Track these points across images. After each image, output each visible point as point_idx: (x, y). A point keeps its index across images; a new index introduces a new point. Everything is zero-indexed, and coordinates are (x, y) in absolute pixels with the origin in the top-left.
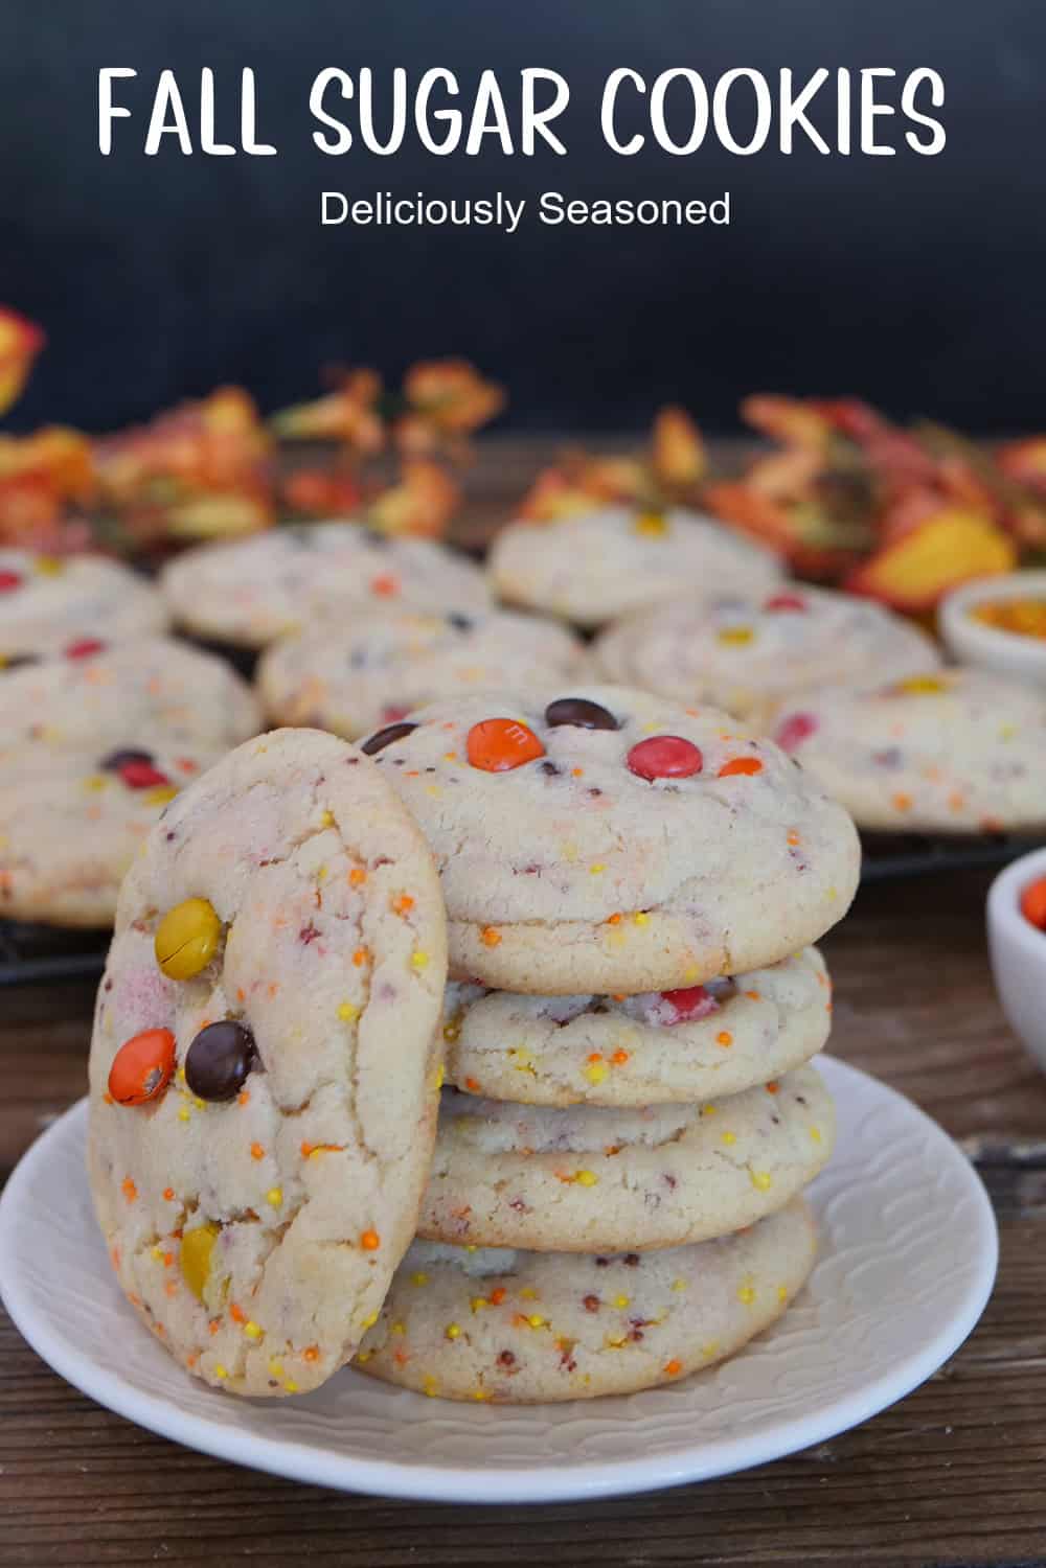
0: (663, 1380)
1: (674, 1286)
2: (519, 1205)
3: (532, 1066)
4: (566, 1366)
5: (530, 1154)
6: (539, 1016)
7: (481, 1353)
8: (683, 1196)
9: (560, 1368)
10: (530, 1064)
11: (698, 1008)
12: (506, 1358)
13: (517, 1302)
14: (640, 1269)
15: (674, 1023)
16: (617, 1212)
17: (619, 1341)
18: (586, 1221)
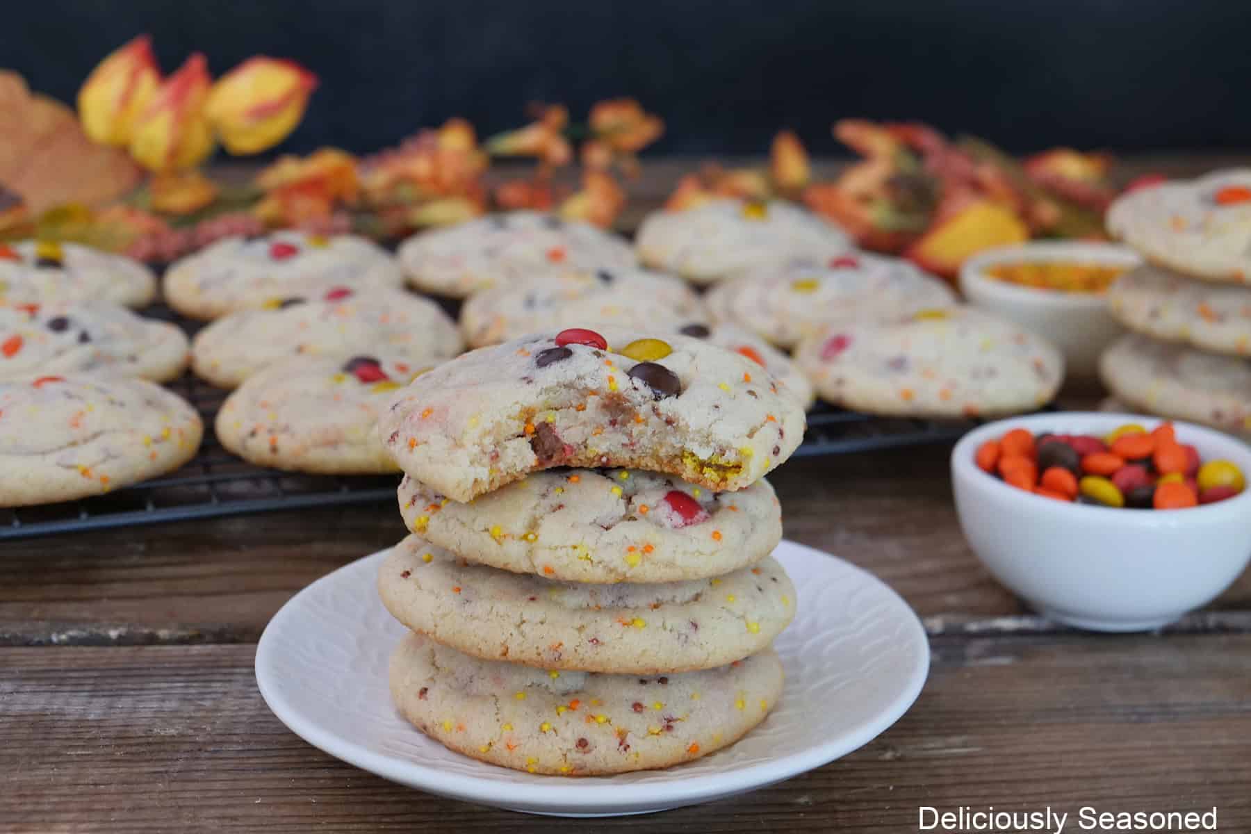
0: (687, 757)
1: (692, 697)
2: (595, 641)
3: (589, 556)
4: (622, 747)
5: (599, 609)
6: (591, 524)
7: (565, 740)
8: (702, 635)
9: (618, 749)
10: (587, 555)
11: (696, 517)
12: (582, 743)
13: (587, 707)
14: (669, 687)
15: (683, 526)
16: (660, 645)
17: (656, 731)
18: (639, 651)
